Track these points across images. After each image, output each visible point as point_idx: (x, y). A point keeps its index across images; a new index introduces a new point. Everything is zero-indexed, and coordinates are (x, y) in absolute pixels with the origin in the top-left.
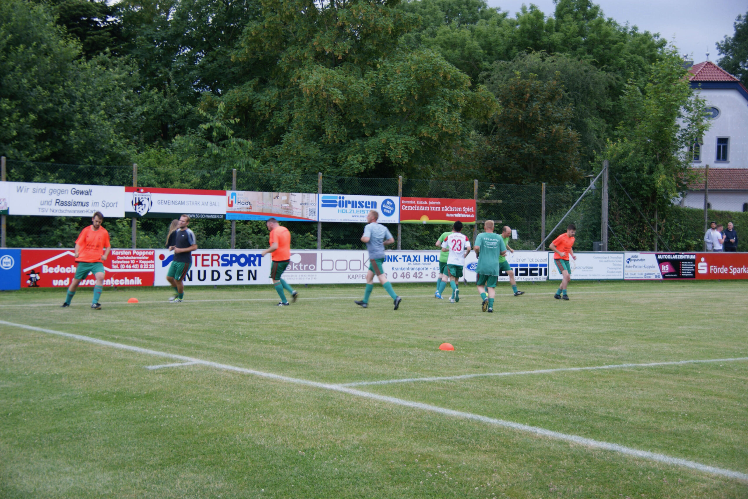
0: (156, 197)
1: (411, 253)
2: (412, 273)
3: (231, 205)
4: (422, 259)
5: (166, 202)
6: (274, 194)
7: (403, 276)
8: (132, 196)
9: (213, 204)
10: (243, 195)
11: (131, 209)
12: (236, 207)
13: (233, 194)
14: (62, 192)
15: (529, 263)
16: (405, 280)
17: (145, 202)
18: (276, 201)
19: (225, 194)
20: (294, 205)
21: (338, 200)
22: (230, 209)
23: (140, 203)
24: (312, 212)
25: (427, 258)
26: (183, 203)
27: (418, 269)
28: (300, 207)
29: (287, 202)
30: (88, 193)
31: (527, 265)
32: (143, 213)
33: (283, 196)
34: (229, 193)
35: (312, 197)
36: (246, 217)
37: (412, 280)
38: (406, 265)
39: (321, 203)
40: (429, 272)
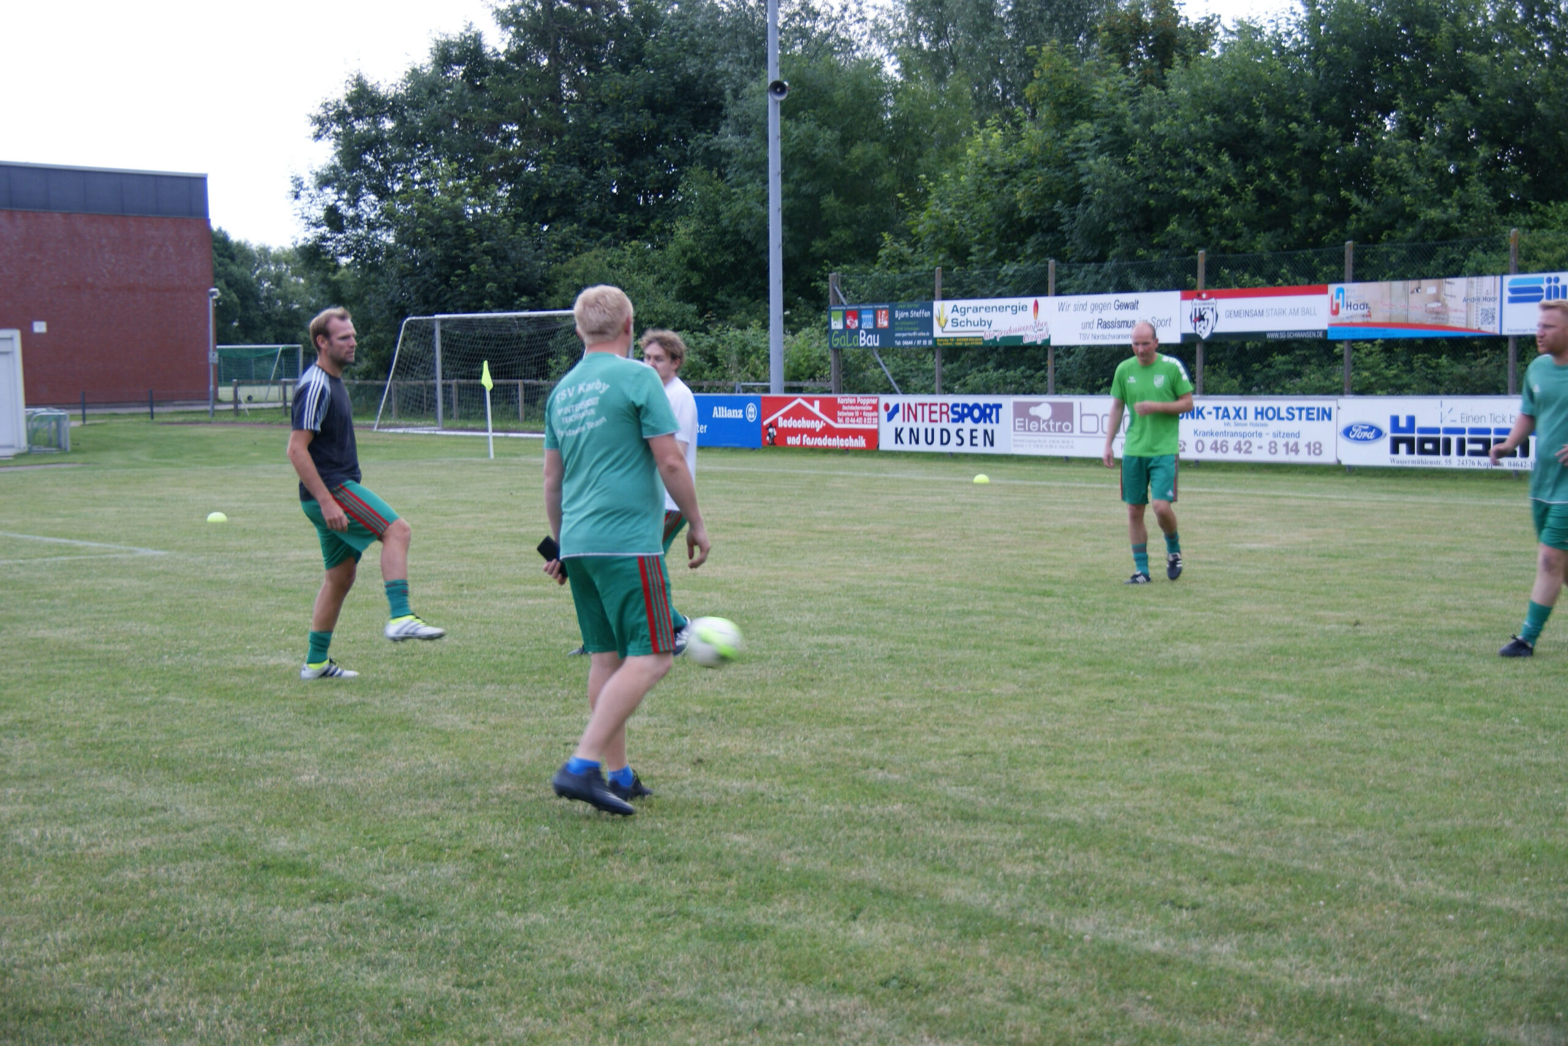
0: (1224, 305)
1: (1232, 403)
2: (1232, 442)
3: (1335, 312)
4: (1251, 414)
5: (1237, 314)
6: (1412, 284)
7: (1215, 448)
8: (1191, 306)
9: (1307, 312)
10: (1355, 291)
11: (1189, 329)
12: (1345, 314)
13: (1341, 290)
14: (1104, 307)
15: (1493, 426)
16: (1219, 456)
17: (1209, 315)
18: (1415, 299)
19: (1325, 292)
20: (1451, 303)
21: (1545, 286)
22: (1336, 320)
23: (1201, 318)
24: (1488, 316)
25: (1260, 413)
26: (1261, 313)
27: (1243, 435)
28: (1462, 306)
29: (1437, 298)
30: (1134, 306)
31: (1487, 431)
32: (1205, 335)
33: (1429, 287)
34: (1333, 288)
35: (1488, 283)
36: (1361, 334)
37: (1232, 456)
38: (1219, 425)
39: (1507, 294)
40: (1265, 441)
